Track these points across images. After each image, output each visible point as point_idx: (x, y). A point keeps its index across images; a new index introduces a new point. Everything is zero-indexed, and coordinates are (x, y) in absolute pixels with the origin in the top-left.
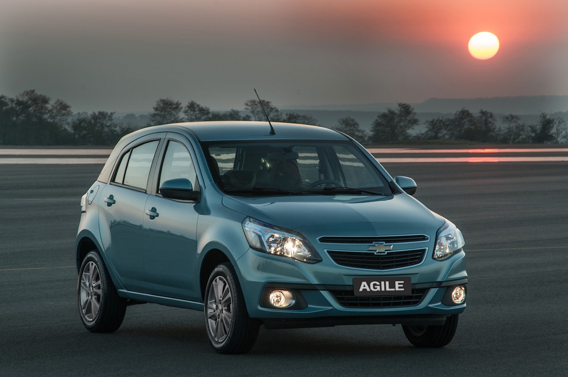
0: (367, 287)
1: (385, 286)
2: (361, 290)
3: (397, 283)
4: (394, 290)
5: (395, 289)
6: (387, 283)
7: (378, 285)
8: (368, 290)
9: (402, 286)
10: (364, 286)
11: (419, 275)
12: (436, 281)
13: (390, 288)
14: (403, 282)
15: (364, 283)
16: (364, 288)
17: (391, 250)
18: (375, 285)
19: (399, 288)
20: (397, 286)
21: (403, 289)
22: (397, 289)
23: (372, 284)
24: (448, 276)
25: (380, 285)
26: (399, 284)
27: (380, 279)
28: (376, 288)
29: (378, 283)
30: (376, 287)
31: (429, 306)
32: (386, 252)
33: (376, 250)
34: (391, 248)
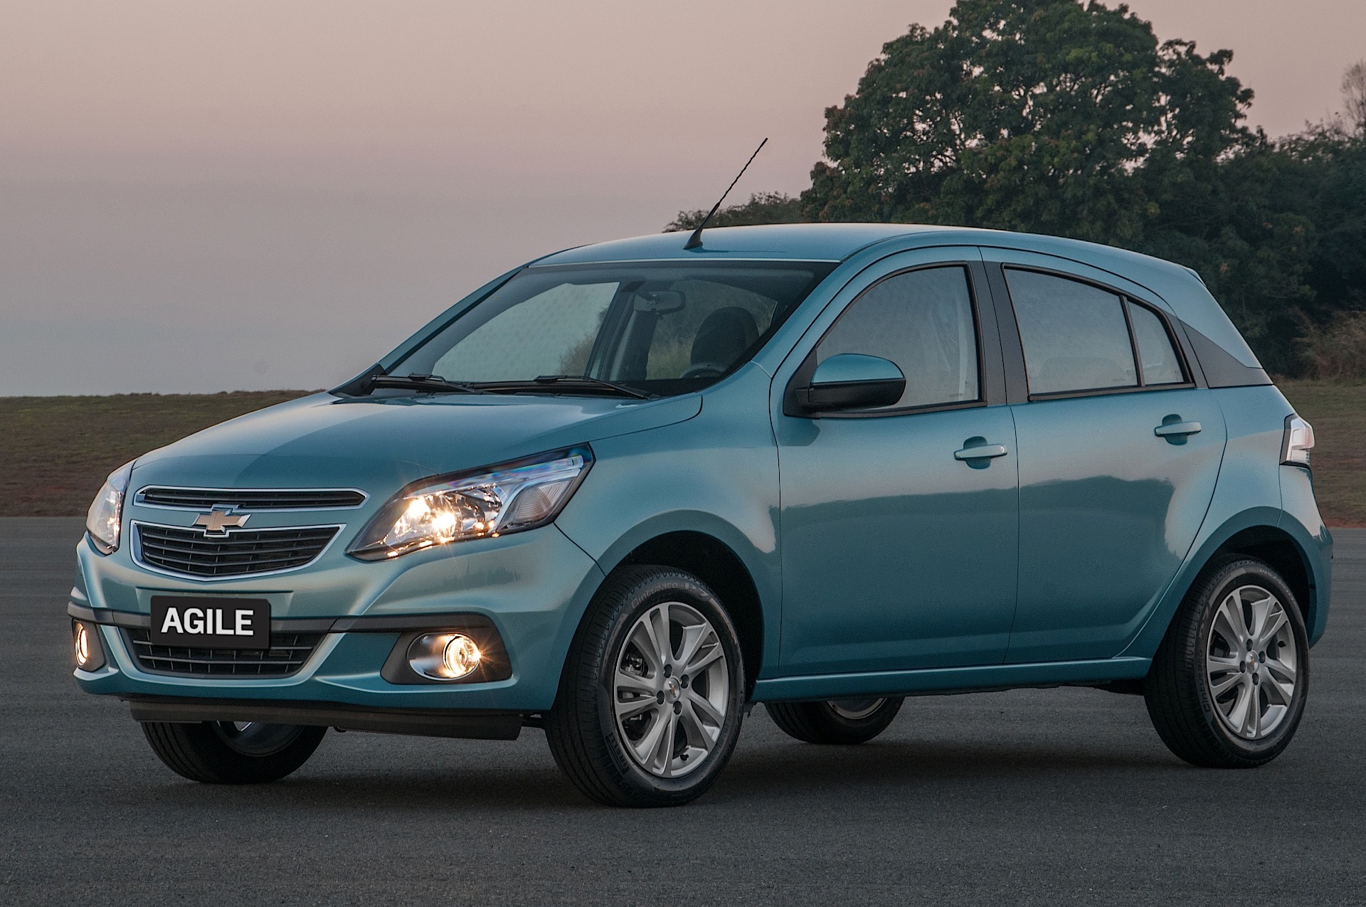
0: (177, 623)
1: (213, 623)
2: (165, 630)
3: (239, 613)
4: (231, 632)
5: (235, 632)
6: (219, 612)
7: (200, 619)
8: (180, 630)
9: (248, 622)
10: (171, 619)
11: (292, 594)
12: (344, 615)
13: (223, 628)
14: (251, 613)
15: (172, 612)
16: (172, 624)
17: (240, 528)
18: (194, 617)
19: (244, 627)
20: (239, 622)
21: (251, 633)
22: (239, 632)
23: (187, 615)
24: (376, 604)
25: (204, 619)
26: (244, 617)
27: (206, 602)
28: (196, 627)
29: (200, 614)
30: (196, 622)
31: (318, 679)
32: (228, 532)
33: (205, 526)
34: (242, 521)
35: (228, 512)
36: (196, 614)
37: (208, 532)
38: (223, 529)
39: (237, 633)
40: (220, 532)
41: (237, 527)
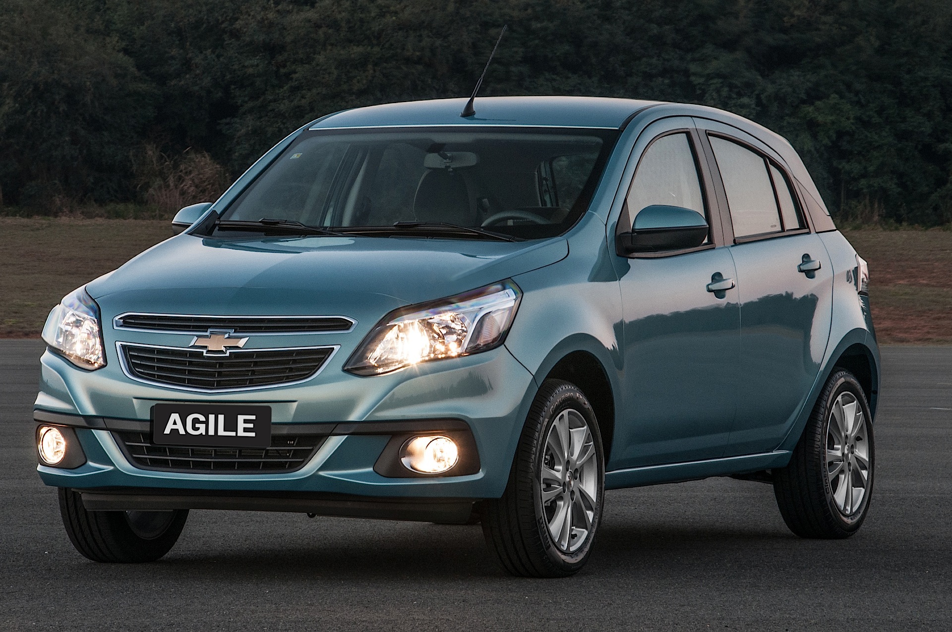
0: (179, 426)
1: (216, 425)
2: (167, 430)
3: (241, 418)
4: (233, 434)
5: (237, 434)
6: (221, 418)
7: (202, 422)
8: (182, 432)
9: (251, 426)
10: (174, 423)
11: (296, 404)
12: (344, 420)
13: (224, 431)
14: (253, 417)
15: (175, 417)
16: (175, 427)
17: (240, 348)
18: (195, 421)
19: (245, 430)
20: (241, 425)
21: (253, 434)
22: (241, 433)
23: (189, 419)
24: (375, 411)
25: (206, 423)
26: (246, 421)
27: (207, 408)
28: (198, 429)
29: (202, 418)
30: (197, 425)
31: (322, 473)
32: (228, 352)
33: (206, 347)
34: (242, 343)
35: (227, 336)
36: (198, 419)
37: (208, 352)
38: (224, 349)
39: (239, 435)
40: (222, 352)
41: (237, 347)
